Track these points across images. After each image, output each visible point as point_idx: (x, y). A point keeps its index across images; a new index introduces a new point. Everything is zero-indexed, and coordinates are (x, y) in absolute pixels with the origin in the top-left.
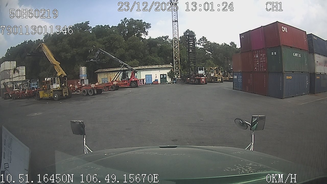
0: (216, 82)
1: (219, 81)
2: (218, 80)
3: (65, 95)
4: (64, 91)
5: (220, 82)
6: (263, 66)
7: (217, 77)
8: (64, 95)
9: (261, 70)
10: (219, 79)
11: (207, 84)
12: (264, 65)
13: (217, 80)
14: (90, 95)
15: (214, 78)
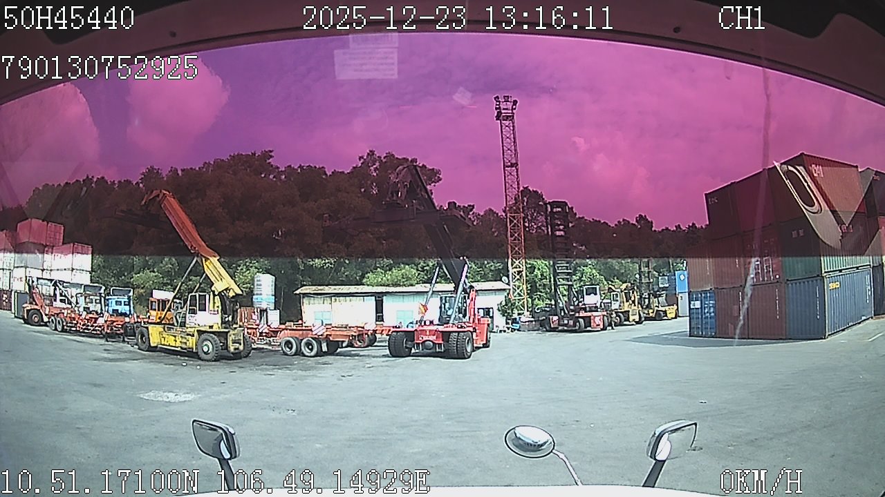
0: (625, 323)
1: (634, 320)
2: (631, 318)
3: (235, 349)
4: (233, 336)
5: (634, 323)
6: (771, 269)
7: (629, 311)
8: (232, 349)
9: (766, 279)
10: (633, 315)
11: (606, 329)
12: (774, 266)
13: (628, 318)
14: (307, 354)
15: (621, 314)
